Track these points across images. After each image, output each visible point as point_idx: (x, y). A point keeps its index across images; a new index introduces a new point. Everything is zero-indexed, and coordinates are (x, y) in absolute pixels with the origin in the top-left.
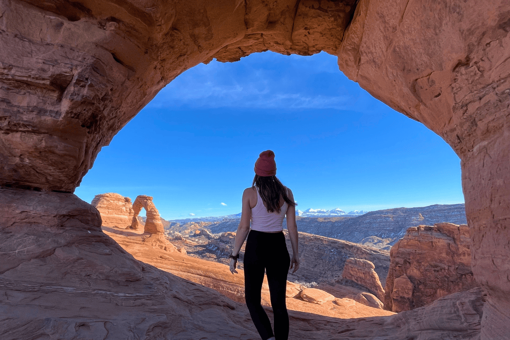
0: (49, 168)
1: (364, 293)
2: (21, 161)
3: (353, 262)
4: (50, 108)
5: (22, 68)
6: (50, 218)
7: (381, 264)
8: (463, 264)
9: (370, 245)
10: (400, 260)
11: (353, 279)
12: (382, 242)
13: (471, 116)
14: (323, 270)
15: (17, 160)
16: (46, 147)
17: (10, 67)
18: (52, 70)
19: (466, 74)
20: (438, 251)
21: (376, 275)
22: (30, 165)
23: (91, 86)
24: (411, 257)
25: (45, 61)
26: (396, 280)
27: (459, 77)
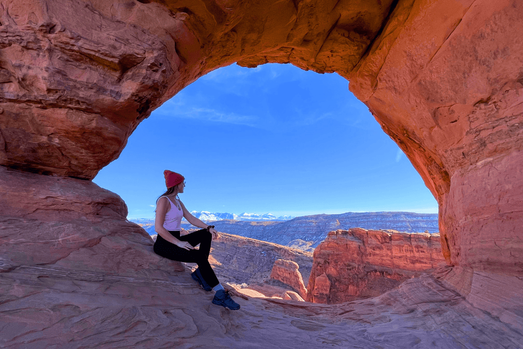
0: (81, 151)
1: (289, 292)
2: (50, 141)
3: (281, 263)
4: (110, 88)
5: (91, 41)
6: (83, 205)
7: (304, 265)
8: (369, 263)
9: (296, 247)
10: (321, 261)
11: (280, 279)
12: (306, 245)
13: (481, 140)
14: (254, 271)
15: (44, 139)
16: (96, 128)
17: (78, 38)
18: (123, 50)
19: (485, 109)
20: (351, 252)
21: (300, 275)
22: (59, 146)
23: (164, 72)
24: (330, 258)
25: (117, 39)
26: (317, 278)
27: (478, 111)
